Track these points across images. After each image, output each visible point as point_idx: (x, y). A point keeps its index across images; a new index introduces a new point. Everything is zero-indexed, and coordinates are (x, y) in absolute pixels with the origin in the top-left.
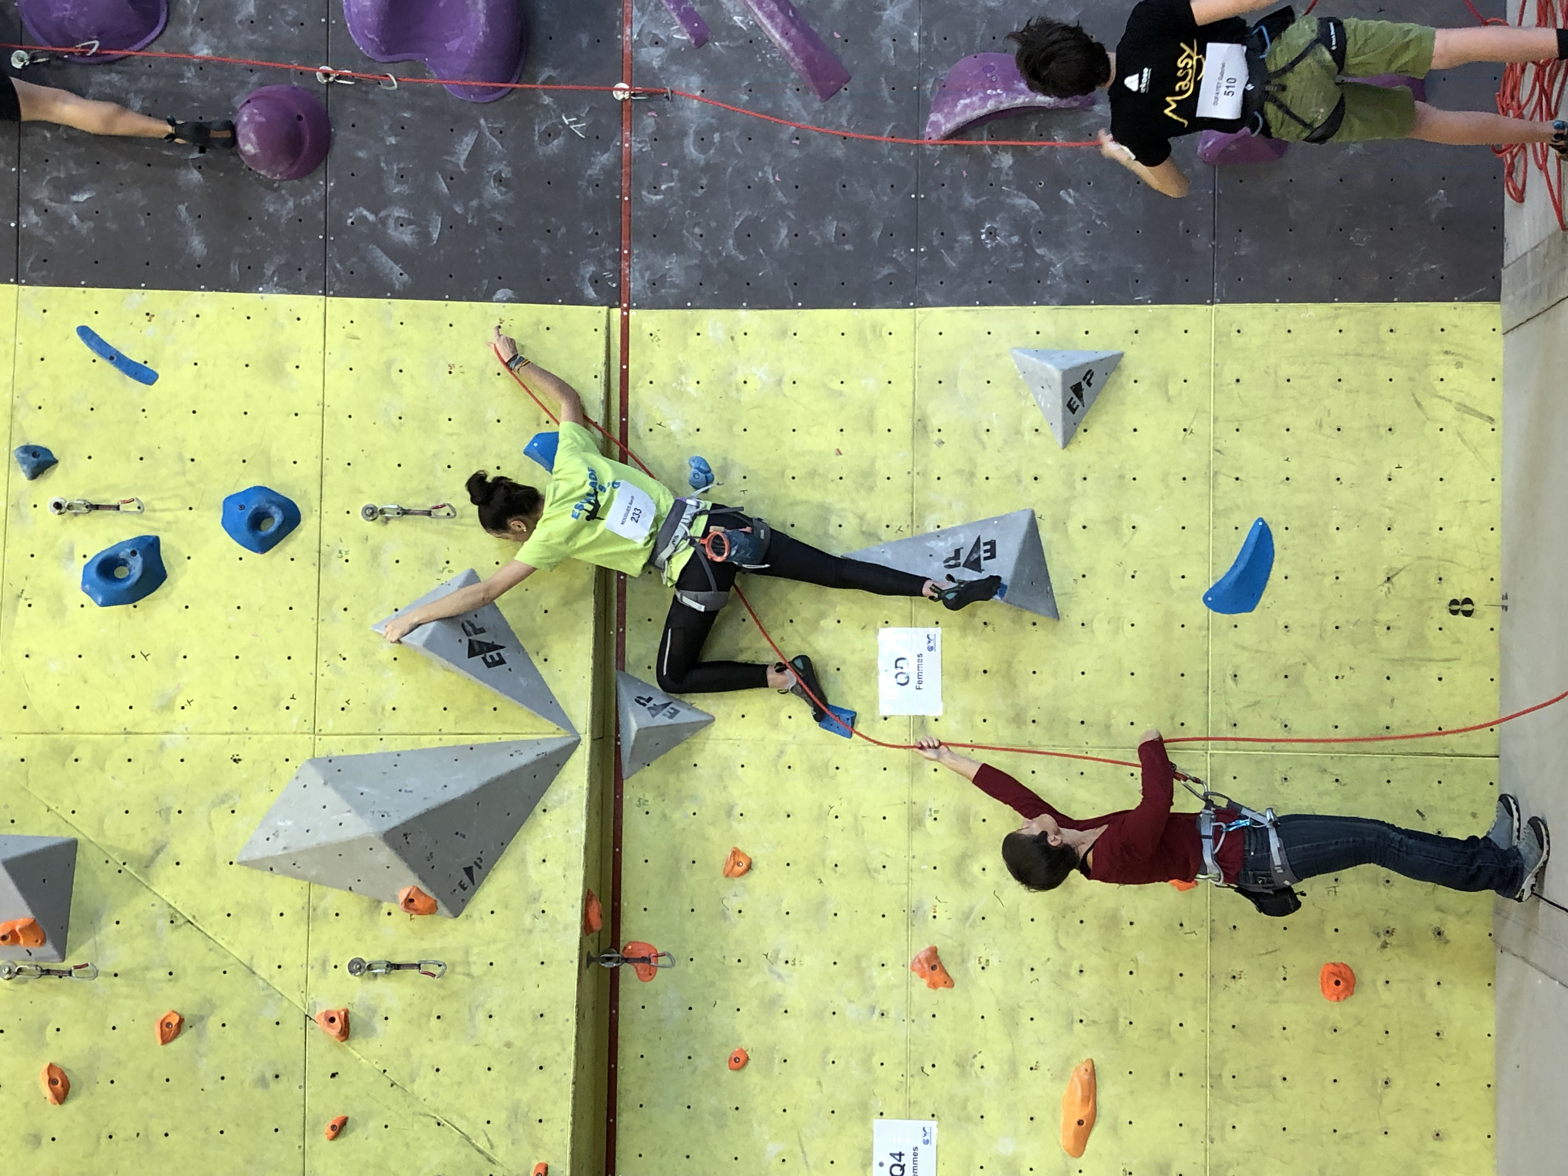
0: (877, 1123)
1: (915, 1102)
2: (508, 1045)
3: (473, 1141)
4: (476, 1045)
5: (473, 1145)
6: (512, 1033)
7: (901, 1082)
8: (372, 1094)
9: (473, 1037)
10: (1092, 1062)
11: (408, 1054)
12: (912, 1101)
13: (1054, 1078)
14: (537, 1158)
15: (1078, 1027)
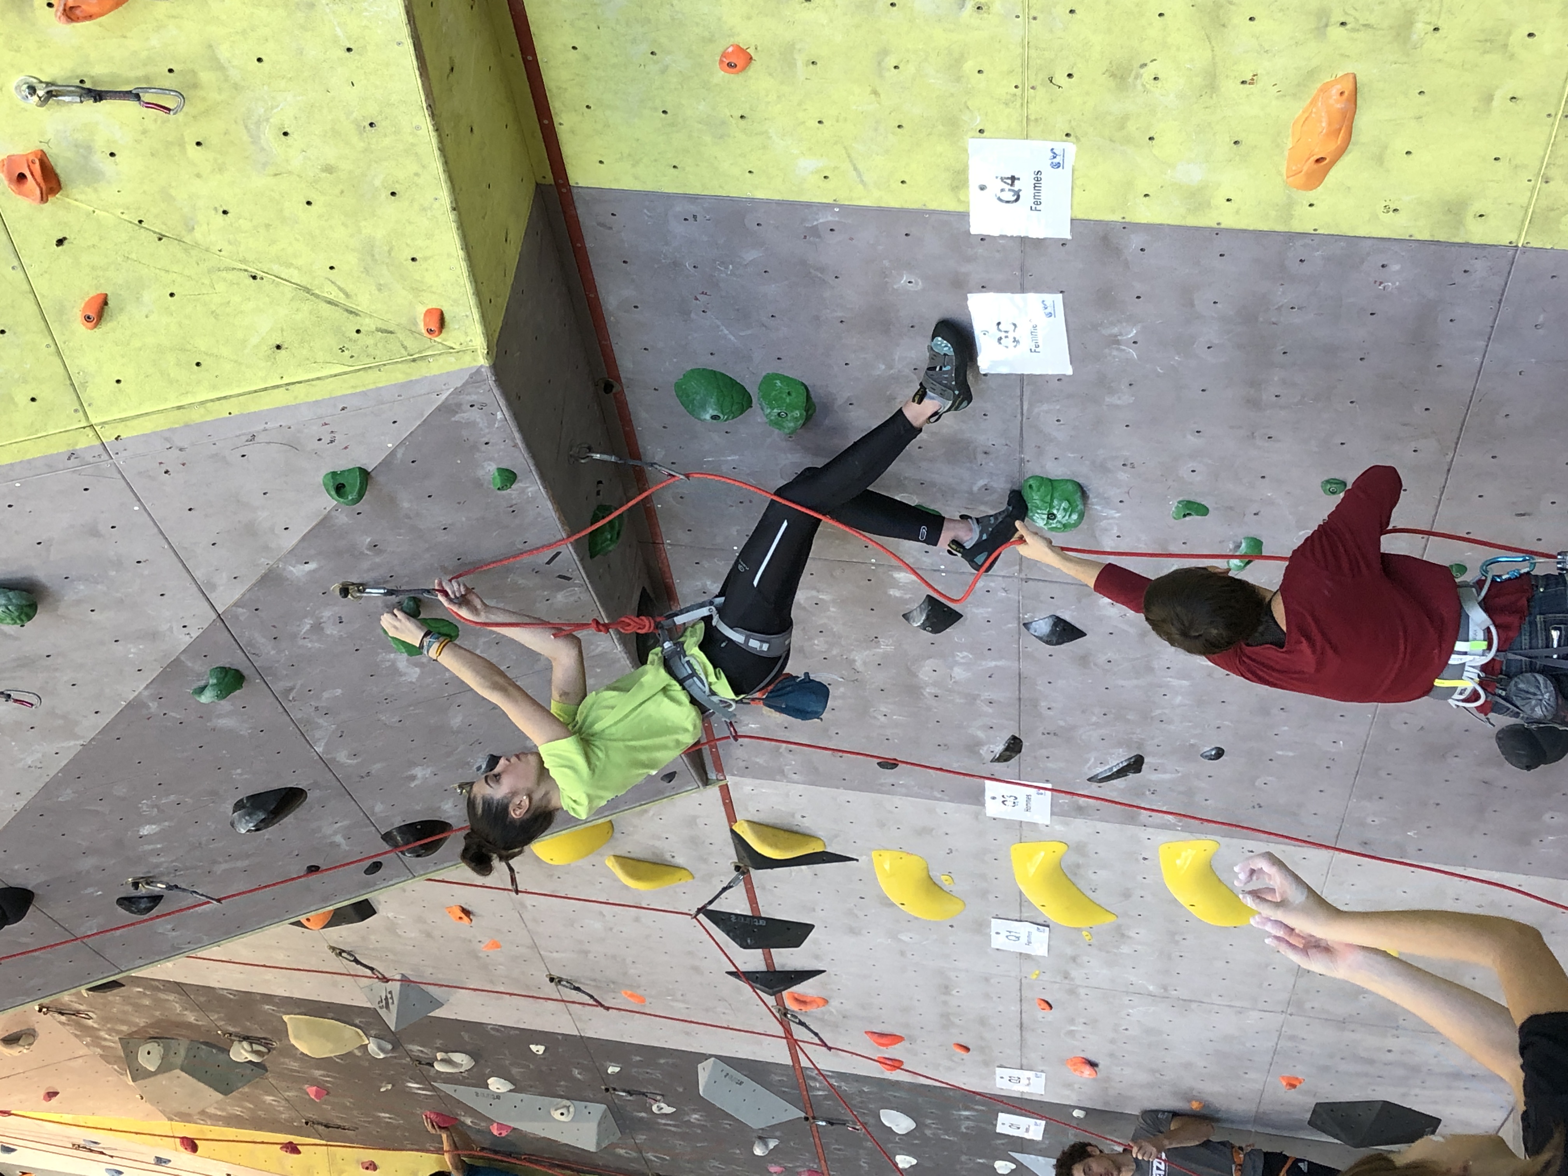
0: (974, 144)
1: (1036, 120)
2: (329, 169)
3: (317, 292)
4: (276, 175)
5: (317, 296)
6: (330, 153)
7: (1015, 95)
8: (133, 256)
9: (265, 165)
10: (1355, 77)
11: (166, 196)
12: (1032, 117)
13: (1281, 95)
14: (422, 303)
15: (1336, 33)
